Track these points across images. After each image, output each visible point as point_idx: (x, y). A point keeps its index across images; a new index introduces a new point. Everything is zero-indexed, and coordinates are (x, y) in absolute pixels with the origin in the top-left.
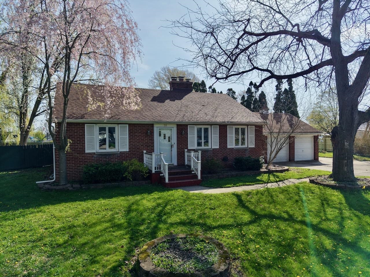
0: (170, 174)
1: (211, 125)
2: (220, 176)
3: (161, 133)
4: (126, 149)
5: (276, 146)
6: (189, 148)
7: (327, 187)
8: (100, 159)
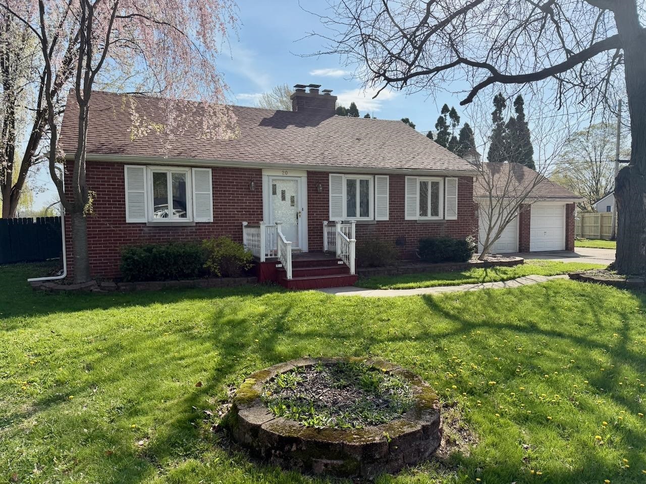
0: (294, 264)
1: (374, 174)
2: (393, 272)
3: (276, 188)
4: (209, 218)
5: (499, 217)
6: (331, 219)
7: (607, 285)
8: (155, 236)
